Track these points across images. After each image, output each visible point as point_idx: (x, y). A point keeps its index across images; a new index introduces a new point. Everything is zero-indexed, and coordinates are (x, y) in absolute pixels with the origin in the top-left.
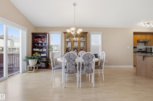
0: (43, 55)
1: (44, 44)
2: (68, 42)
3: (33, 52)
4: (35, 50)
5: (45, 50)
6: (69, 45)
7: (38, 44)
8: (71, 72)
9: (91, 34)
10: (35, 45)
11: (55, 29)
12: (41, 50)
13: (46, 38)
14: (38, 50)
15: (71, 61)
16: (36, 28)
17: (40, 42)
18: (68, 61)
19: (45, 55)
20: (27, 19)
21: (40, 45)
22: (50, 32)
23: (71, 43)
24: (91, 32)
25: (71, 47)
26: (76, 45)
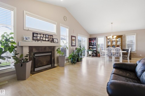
0: (94, 49)
1: (95, 44)
2: (108, 42)
3: (89, 48)
4: (90, 47)
5: (95, 47)
6: (110, 44)
7: (91, 44)
8: (109, 56)
9: (126, 35)
10: (90, 44)
11: (101, 35)
12: (93, 47)
13: (96, 40)
14: (91, 47)
15: (109, 51)
16: (90, 35)
17: (93, 42)
18: (108, 51)
19: (95, 49)
20: (87, 32)
21: (92, 44)
22: (98, 37)
23: (110, 42)
24: (126, 34)
25: (110, 45)
26: (114, 43)
